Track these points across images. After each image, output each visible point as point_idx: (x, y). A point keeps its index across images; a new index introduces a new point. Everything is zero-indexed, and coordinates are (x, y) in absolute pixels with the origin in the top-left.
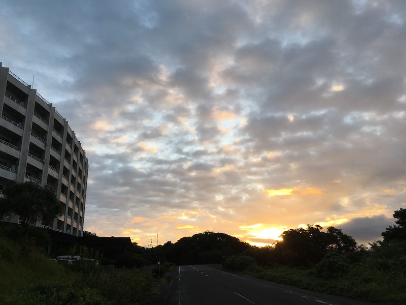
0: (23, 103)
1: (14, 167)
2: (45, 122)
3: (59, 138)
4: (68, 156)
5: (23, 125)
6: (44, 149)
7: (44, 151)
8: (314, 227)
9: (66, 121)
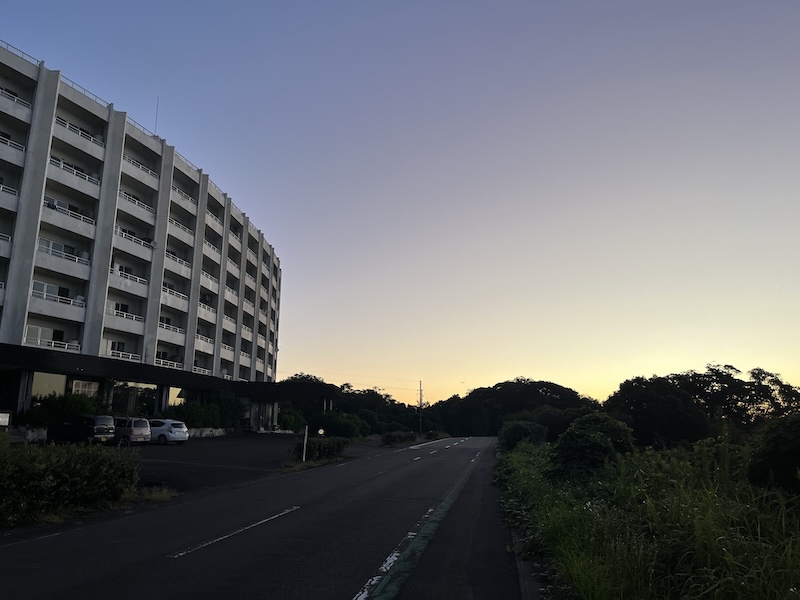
0: (99, 136)
1: (86, 254)
2: (152, 174)
3: (188, 205)
4: (214, 238)
5: (100, 179)
6: (152, 223)
7: (153, 227)
8: (722, 369)
9: (204, 173)
